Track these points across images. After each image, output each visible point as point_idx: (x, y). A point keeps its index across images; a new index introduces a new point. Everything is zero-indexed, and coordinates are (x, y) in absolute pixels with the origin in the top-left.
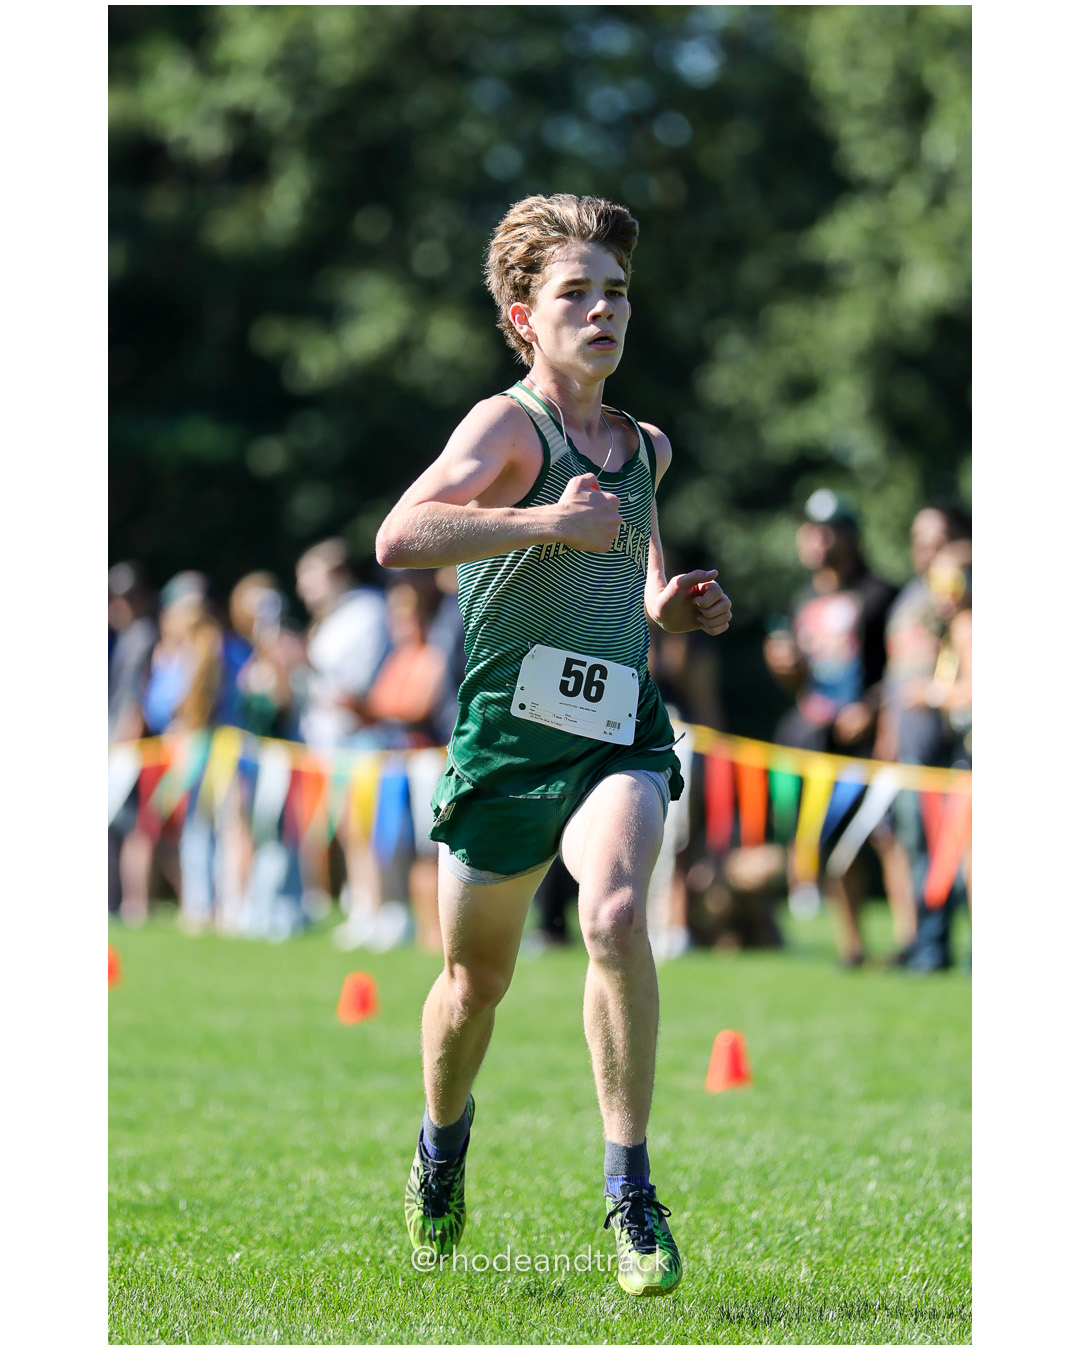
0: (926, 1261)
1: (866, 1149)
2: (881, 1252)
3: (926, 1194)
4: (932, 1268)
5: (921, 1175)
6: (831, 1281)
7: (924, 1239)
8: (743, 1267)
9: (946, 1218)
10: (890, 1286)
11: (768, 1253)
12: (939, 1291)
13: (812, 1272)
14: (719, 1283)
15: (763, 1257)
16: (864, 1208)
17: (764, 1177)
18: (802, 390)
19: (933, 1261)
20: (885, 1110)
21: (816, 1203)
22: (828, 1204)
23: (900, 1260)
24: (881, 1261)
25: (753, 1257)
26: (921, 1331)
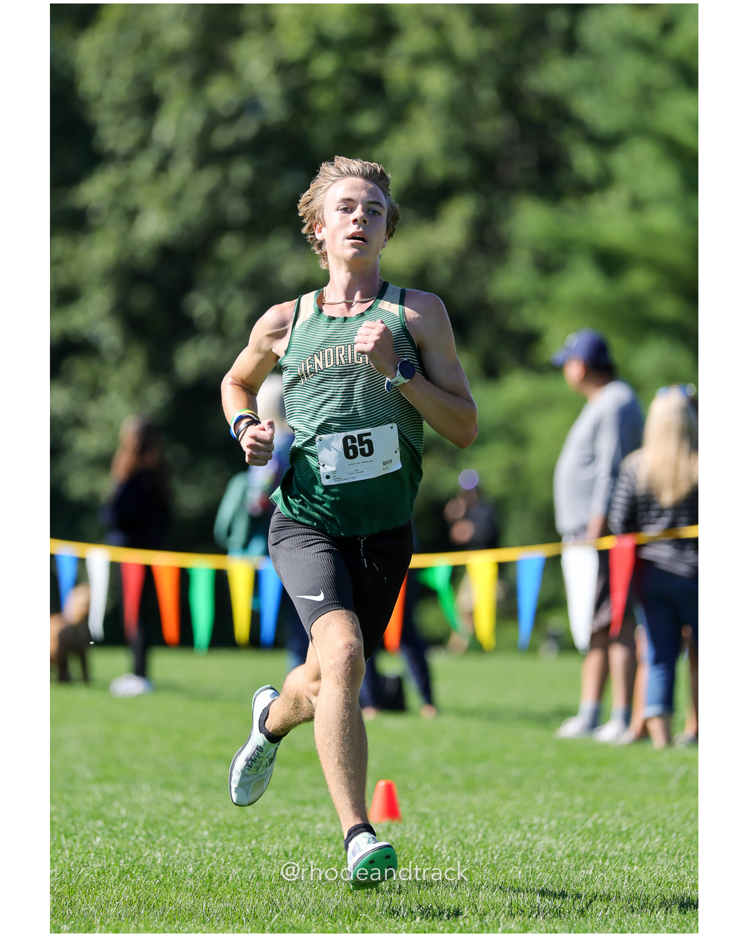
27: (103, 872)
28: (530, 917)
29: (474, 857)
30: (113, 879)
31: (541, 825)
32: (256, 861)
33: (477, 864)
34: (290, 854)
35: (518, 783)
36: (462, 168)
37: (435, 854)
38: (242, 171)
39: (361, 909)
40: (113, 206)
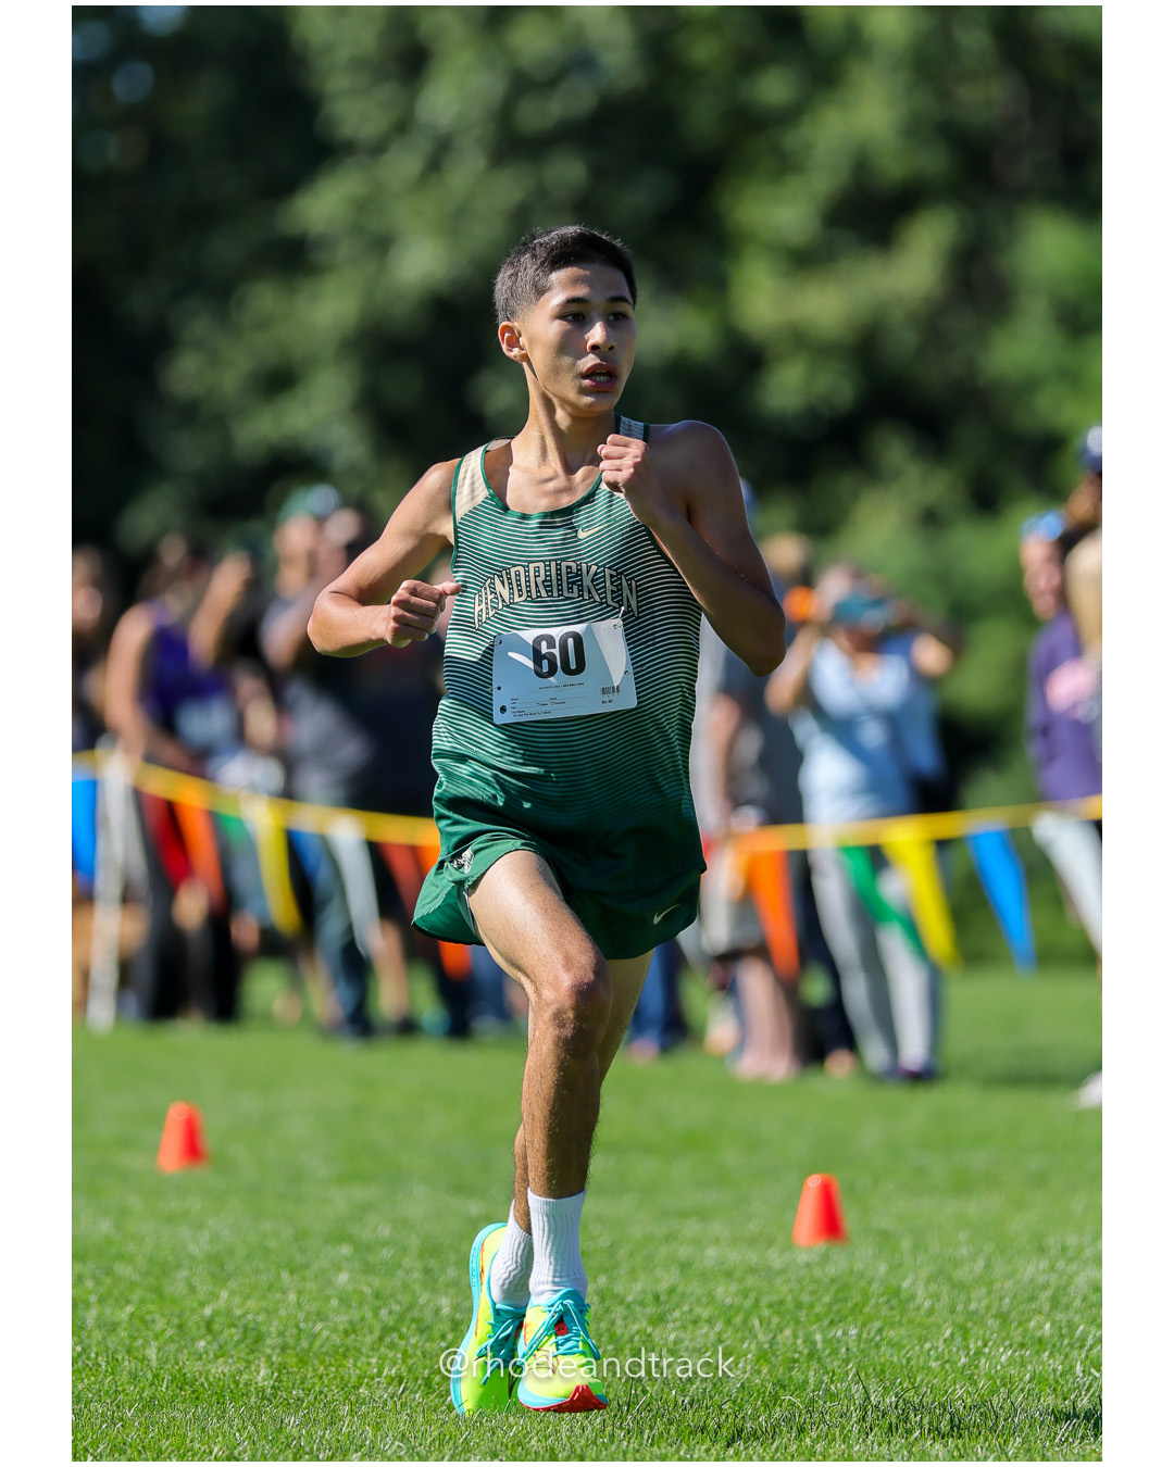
0: (404, 1361)
1: (338, 1236)
2: (352, 1351)
3: (405, 1286)
4: (410, 1370)
5: (400, 1266)
6: (293, 1385)
7: (402, 1337)
8: (192, 1368)
9: (428, 1316)
10: (361, 1390)
11: (222, 1352)
12: (417, 1395)
13: (273, 1373)
14: (164, 1386)
15: (217, 1357)
16: (334, 1302)
17: (219, 1267)
18: (279, 381)
19: (410, 1362)
20: (361, 1193)
21: (278, 1296)
22: (292, 1297)
23: (374, 1360)
24: (351, 1361)
25: (204, 1356)
26: (395, 1439)
27: (352, 1329)
28: (1065, 1399)
29: (969, 1301)
30: (368, 1339)
31: (1081, 1248)
32: (607, 1310)
33: (976, 1312)
34: (662, 1299)
35: (1039, 1180)
36: (933, 162)
37: (904, 1296)
38: (568, 171)
39: (783, 1387)
40: (357, 230)
